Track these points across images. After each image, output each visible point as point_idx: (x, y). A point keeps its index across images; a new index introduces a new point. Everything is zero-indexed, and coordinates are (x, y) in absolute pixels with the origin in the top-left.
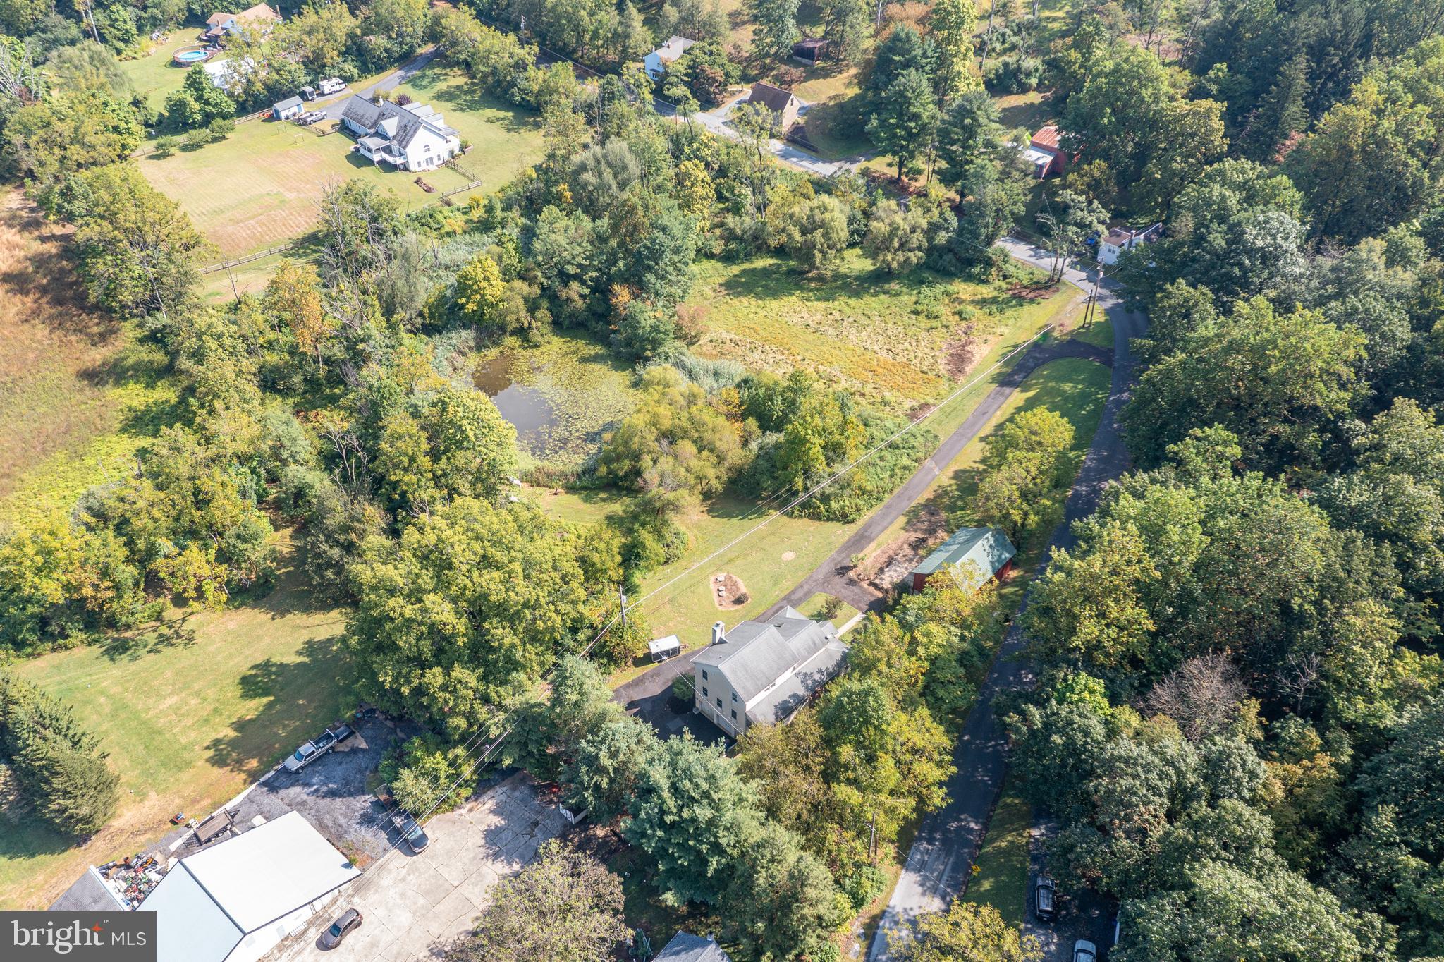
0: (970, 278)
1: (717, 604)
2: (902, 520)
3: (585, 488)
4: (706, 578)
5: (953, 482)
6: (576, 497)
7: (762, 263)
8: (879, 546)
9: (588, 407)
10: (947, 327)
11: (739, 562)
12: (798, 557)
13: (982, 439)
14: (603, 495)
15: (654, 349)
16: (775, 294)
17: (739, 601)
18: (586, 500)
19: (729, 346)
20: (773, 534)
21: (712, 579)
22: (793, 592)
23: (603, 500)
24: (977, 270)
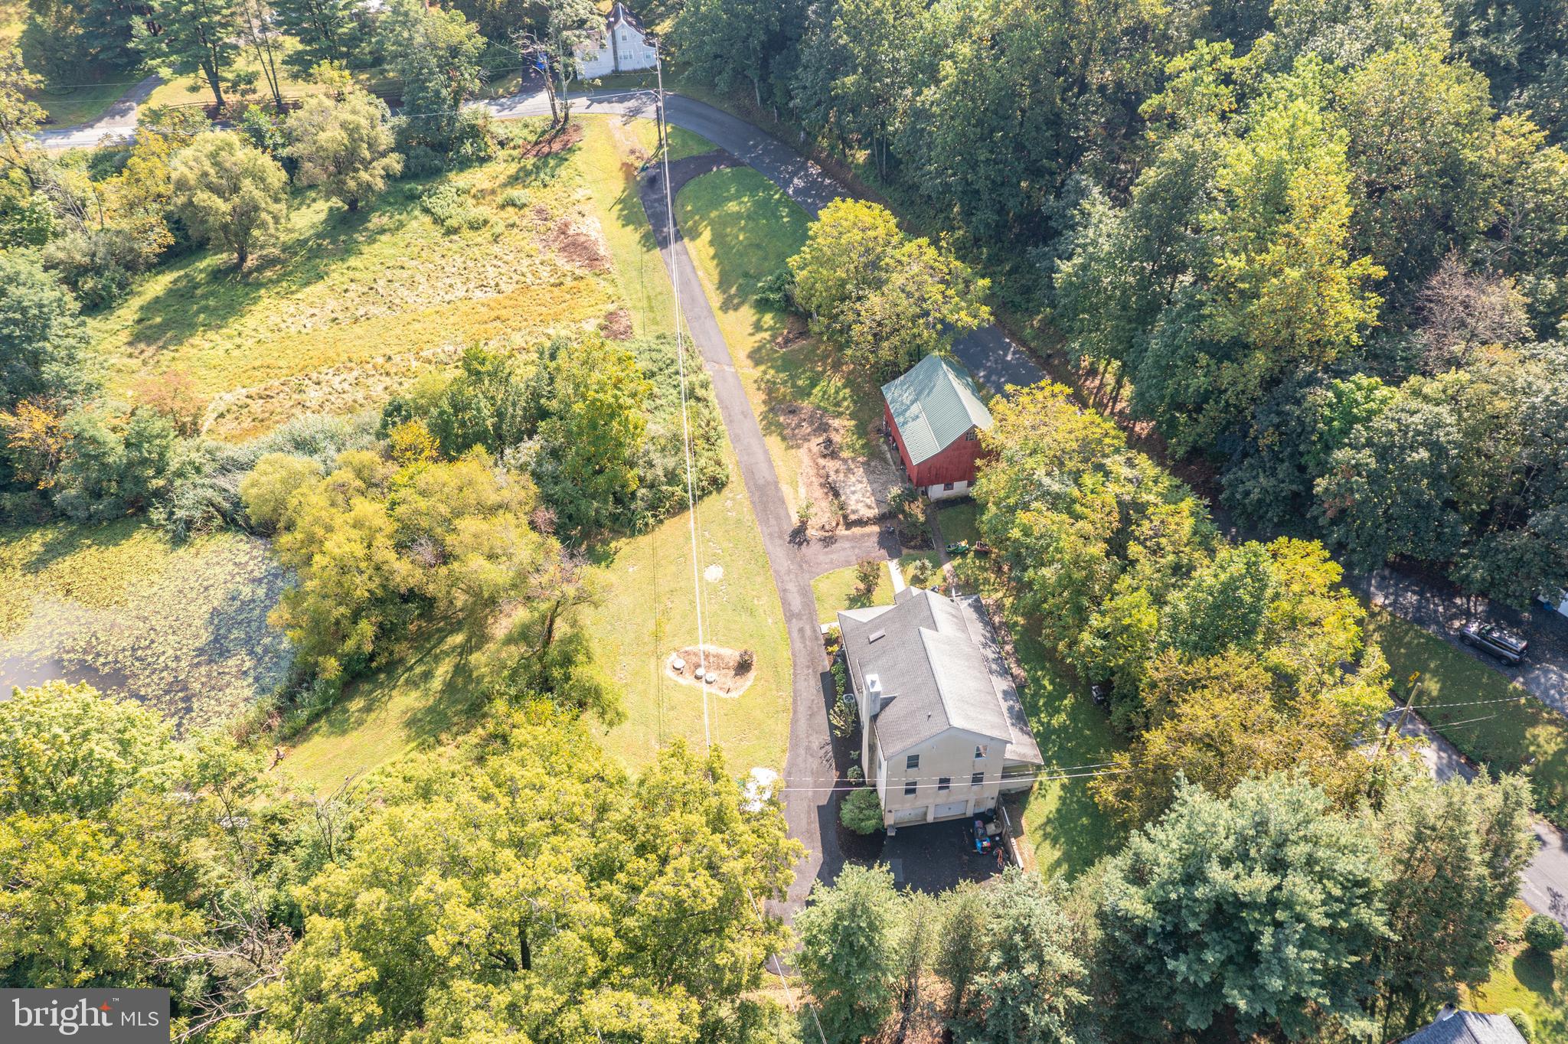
0: (465, 164)
1: (722, 694)
2: (774, 442)
3: (315, 717)
4: (661, 678)
5: (762, 368)
6: (317, 739)
7: (158, 285)
8: (794, 484)
9: (145, 619)
10: (513, 225)
11: (668, 628)
12: (726, 566)
13: (725, 307)
14: (356, 704)
15: (160, 472)
16: (232, 309)
17: (743, 667)
18: (341, 728)
19: (256, 406)
20: (656, 566)
21: (670, 673)
22: (785, 603)
23: (368, 709)
24: (468, 148)
